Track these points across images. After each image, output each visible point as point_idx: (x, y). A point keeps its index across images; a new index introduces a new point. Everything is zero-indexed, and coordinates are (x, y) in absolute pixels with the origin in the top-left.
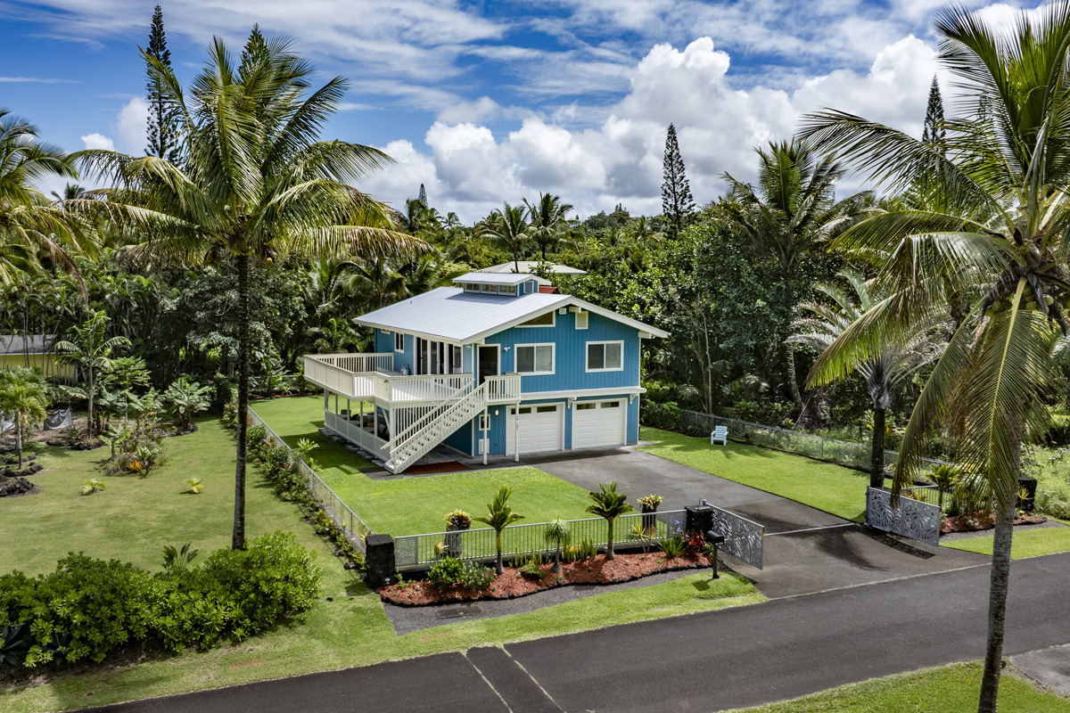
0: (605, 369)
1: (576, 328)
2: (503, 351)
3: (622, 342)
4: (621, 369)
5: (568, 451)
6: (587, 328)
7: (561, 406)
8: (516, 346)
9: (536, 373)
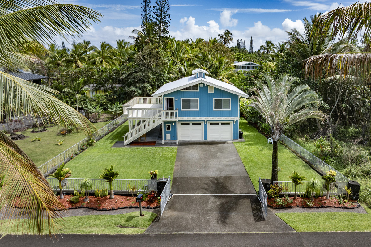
0: (222, 109)
1: (209, 92)
2: (176, 100)
3: (230, 99)
4: (230, 109)
5: (206, 141)
6: (213, 92)
7: (202, 123)
8: (181, 98)
9: (190, 109)
